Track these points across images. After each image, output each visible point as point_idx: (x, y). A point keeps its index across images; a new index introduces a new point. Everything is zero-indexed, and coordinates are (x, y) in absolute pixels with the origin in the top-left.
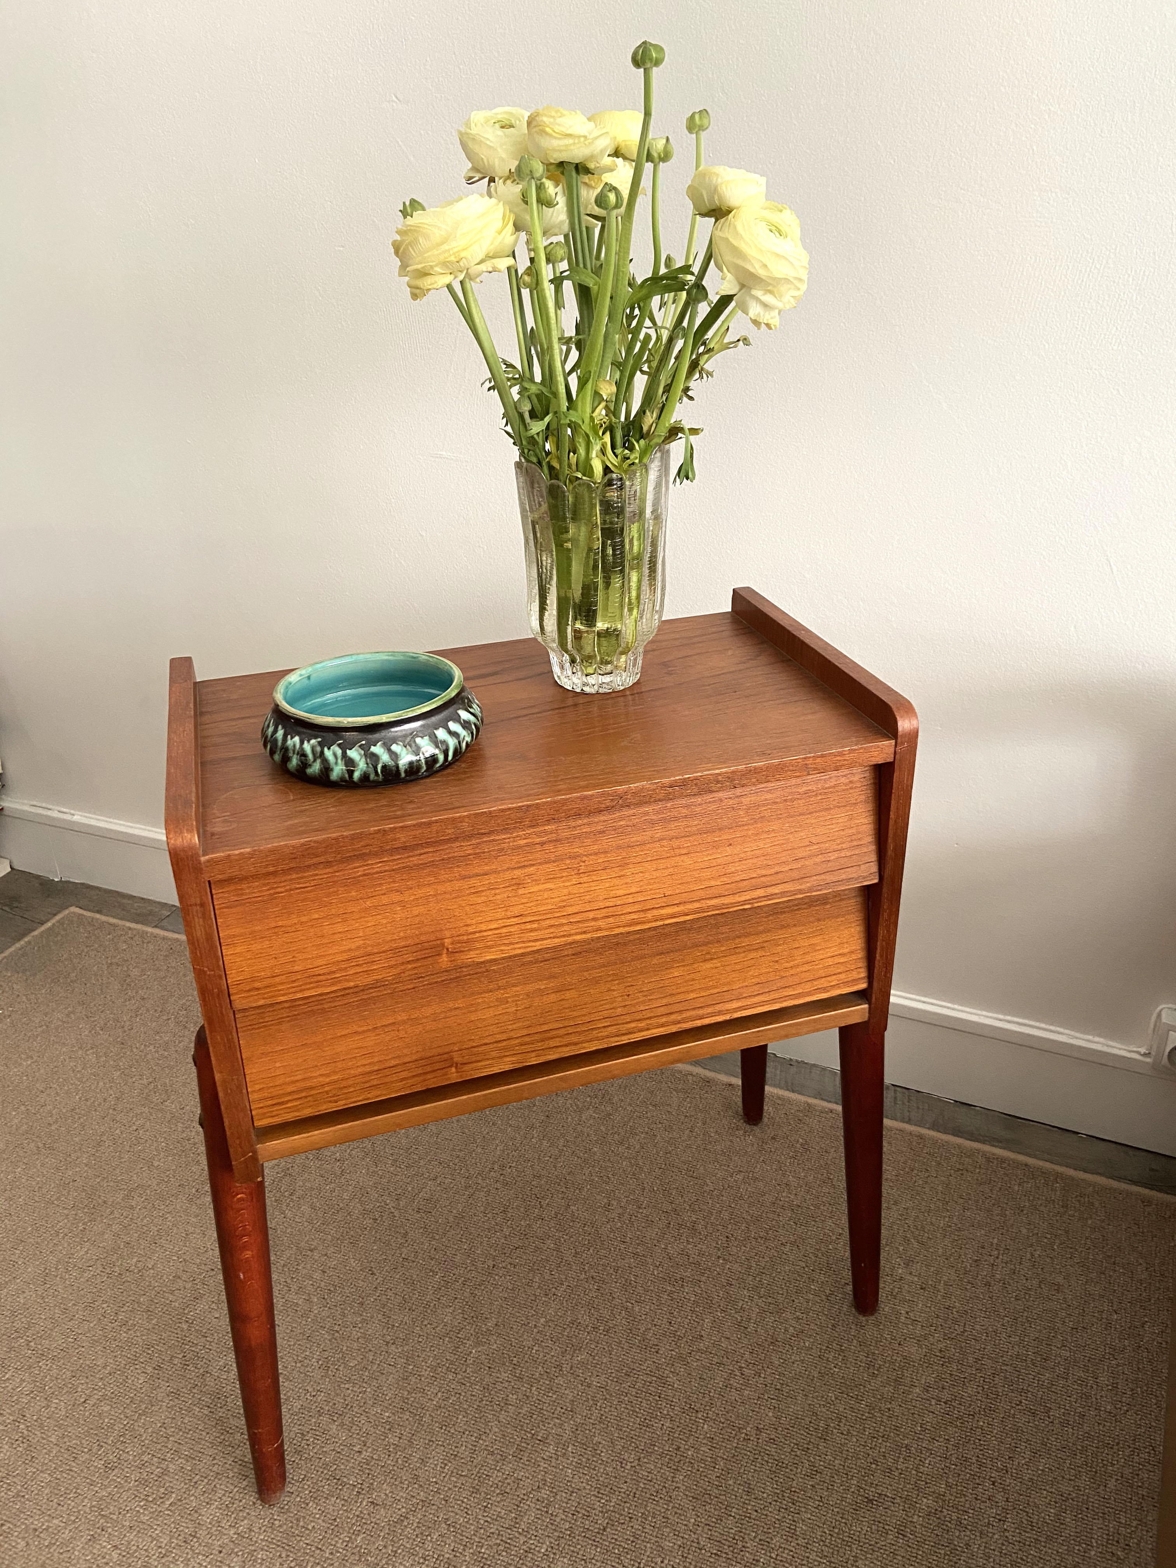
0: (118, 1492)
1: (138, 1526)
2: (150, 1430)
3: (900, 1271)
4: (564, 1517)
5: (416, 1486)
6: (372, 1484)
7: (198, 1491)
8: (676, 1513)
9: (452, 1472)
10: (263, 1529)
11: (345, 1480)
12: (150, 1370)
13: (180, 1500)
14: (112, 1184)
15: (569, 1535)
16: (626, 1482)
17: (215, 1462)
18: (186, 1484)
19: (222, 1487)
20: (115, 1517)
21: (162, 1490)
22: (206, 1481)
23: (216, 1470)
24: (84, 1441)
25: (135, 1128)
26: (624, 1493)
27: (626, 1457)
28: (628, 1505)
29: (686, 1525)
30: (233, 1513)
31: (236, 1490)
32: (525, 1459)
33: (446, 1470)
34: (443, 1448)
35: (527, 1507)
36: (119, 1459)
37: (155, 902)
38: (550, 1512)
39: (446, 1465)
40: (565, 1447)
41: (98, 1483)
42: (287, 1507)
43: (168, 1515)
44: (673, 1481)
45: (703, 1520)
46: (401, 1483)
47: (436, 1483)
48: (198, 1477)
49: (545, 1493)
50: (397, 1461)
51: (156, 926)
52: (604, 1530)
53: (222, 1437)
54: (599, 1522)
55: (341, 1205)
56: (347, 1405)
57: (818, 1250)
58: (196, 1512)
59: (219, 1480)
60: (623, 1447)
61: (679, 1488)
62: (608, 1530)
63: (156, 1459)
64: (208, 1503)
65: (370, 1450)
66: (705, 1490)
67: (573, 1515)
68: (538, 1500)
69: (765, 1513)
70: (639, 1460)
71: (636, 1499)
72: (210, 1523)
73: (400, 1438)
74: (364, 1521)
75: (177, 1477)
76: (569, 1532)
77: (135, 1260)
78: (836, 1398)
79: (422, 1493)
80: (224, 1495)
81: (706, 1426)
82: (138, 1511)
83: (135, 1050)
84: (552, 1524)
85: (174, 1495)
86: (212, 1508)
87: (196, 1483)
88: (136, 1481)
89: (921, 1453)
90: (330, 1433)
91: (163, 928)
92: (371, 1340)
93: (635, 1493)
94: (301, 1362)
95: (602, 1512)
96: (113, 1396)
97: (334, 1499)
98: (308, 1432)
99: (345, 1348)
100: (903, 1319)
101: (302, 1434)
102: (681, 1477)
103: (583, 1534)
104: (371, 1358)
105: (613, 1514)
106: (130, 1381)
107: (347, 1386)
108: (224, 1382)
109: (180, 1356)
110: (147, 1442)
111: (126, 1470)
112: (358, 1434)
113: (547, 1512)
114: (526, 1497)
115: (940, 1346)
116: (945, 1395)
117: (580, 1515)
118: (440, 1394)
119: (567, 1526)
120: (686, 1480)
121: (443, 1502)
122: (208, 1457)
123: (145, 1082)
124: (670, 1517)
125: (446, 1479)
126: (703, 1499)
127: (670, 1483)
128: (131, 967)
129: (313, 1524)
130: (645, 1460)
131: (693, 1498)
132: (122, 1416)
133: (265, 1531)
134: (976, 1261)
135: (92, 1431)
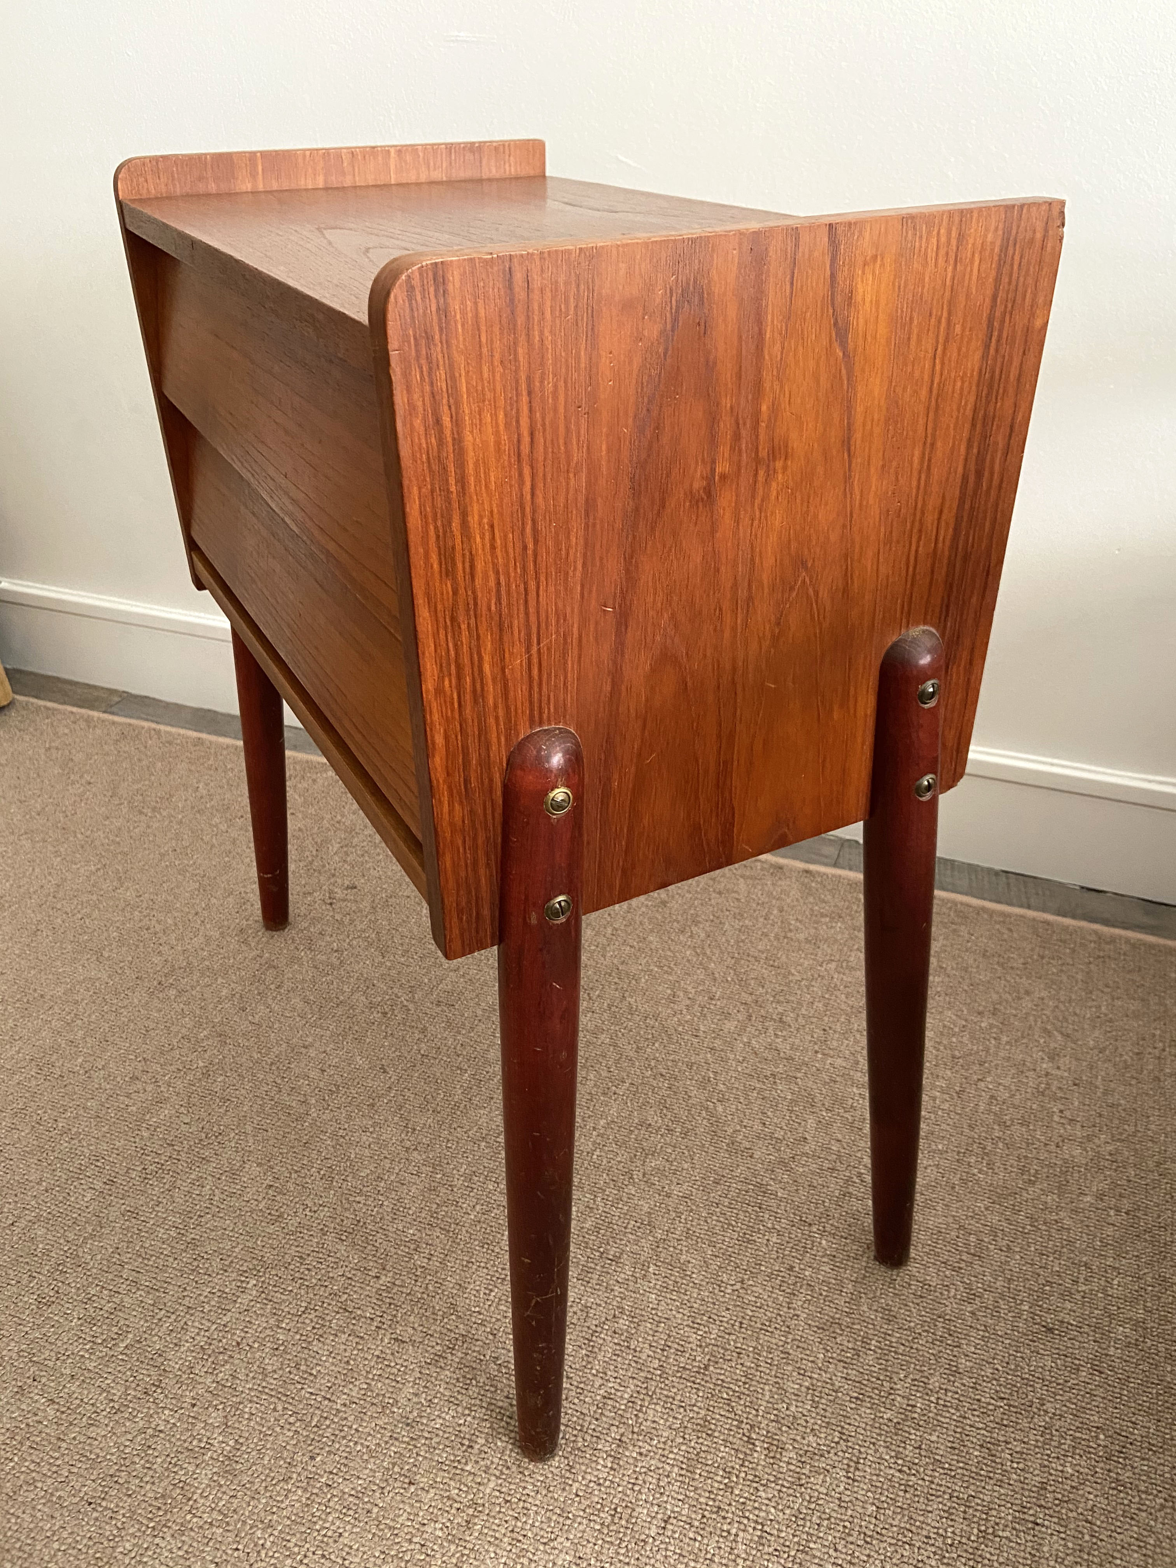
0: (54, 1333)
1: (82, 1375)
2: (99, 1257)
3: (1044, 1066)
4: (651, 1353)
5: (453, 1317)
6: (395, 1316)
7: (164, 1329)
8: (798, 1347)
9: (500, 1300)
10: (251, 1375)
11: (359, 1312)
12: (98, 1185)
13: (139, 1342)
14: (50, 976)
15: (660, 1376)
16: (728, 1309)
17: (185, 1294)
18: (147, 1321)
19: (196, 1324)
20: (51, 1364)
21: (115, 1329)
22: (173, 1317)
23: (187, 1304)
24: (10, 1272)
25: (80, 916)
26: (727, 1322)
27: (725, 1280)
28: (734, 1337)
29: (812, 1362)
30: (210, 1356)
31: (214, 1327)
32: (594, 1282)
33: (491, 1298)
34: (485, 1270)
35: (601, 1342)
36: (57, 1292)
37: (103, 688)
38: (632, 1347)
39: (491, 1291)
40: (645, 1267)
41: (29, 1322)
42: (282, 1348)
43: (123, 1360)
44: (789, 1308)
45: (835, 1355)
46: (434, 1314)
47: (479, 1313)
48: (163, 1312)
49: (623, 1323)
50: (427, 1288)
51: (105, 712)
52: (706, 1368)
53: (195, 1263)
54: (698, 1358)
55: (342, 998)
56: (359, 1221)
57: (939, 1043)
58: (160, 1355)
59: (192, 1315)
60: (720, 1267)
61: (798, 1316)
62: (711, 1368)
63: (106, 1292)
64: (176, 1345)
65: (391, 1274)
66: (833, 1318)
67: (663, 1350)
68: (615, 1332)
69: (915, 1346)
70: (742, 1282)
71: (743, 1330)
72: (179, 1369)
73: (429, 1259)
74: (386, 1363)
75: (134, 1313)
76: (659, 1372)
77: (80, 1060)
78: (987, 1209)
79: (461, 1326)
80: (198, 1334)
81: (824, 1242)
82: (83, 1356)
83: (79, 836)
84: (636, 1362)
85: (130, 1336)
86: (182, 1349)
87: (160, 1320)
88: (79, 1319)
89: (1106, 1271)
90: (338, 1255)
91: (113, 713)
92: (386, 1145)
93: (741, 1323)
94: (296, 1172)
95: (701, 1346)
96: (50, 1216)
97: (344, 1337)
98: (309, 1255)
99: (353, 1156)
100: (1056, 1118)
101: (301, 1257)
102: (800, 1303)
103: (679, 1375)
104: (388, 1165)
105: (715, 1348)
106: (73, 1199)
107: (358, 1199)
108: (198, 1198)
109: (139, 1169)
110: (94, 1271)
111: (67, 1305)
112: (374, 1256)
113: (628, 1347)
114: (599, 1329)
115: (1110, 1148)
116: (1126, 1204)
117: (672, 1351)
118: (478, 1207)
119: (656, 1364)
120: (806, 1305)
121: (491, 1337)
122: (176, 1288)
123: (93, 868)
124: (791, 1351)
125: (492, 1308)
126: (832, 1330)
127: (785, 1310)
128: (73, 751)
129: (318, 1368)
130: (751, 1282)
131: (819, 1328)
132: (62, 1241)
133: (254, 1378)
134: (1138, 1054)
135: (21, 1260)
